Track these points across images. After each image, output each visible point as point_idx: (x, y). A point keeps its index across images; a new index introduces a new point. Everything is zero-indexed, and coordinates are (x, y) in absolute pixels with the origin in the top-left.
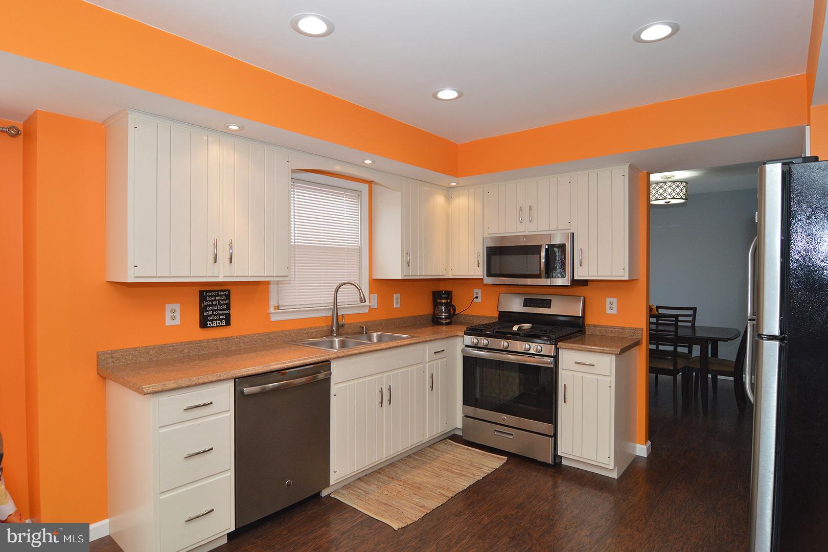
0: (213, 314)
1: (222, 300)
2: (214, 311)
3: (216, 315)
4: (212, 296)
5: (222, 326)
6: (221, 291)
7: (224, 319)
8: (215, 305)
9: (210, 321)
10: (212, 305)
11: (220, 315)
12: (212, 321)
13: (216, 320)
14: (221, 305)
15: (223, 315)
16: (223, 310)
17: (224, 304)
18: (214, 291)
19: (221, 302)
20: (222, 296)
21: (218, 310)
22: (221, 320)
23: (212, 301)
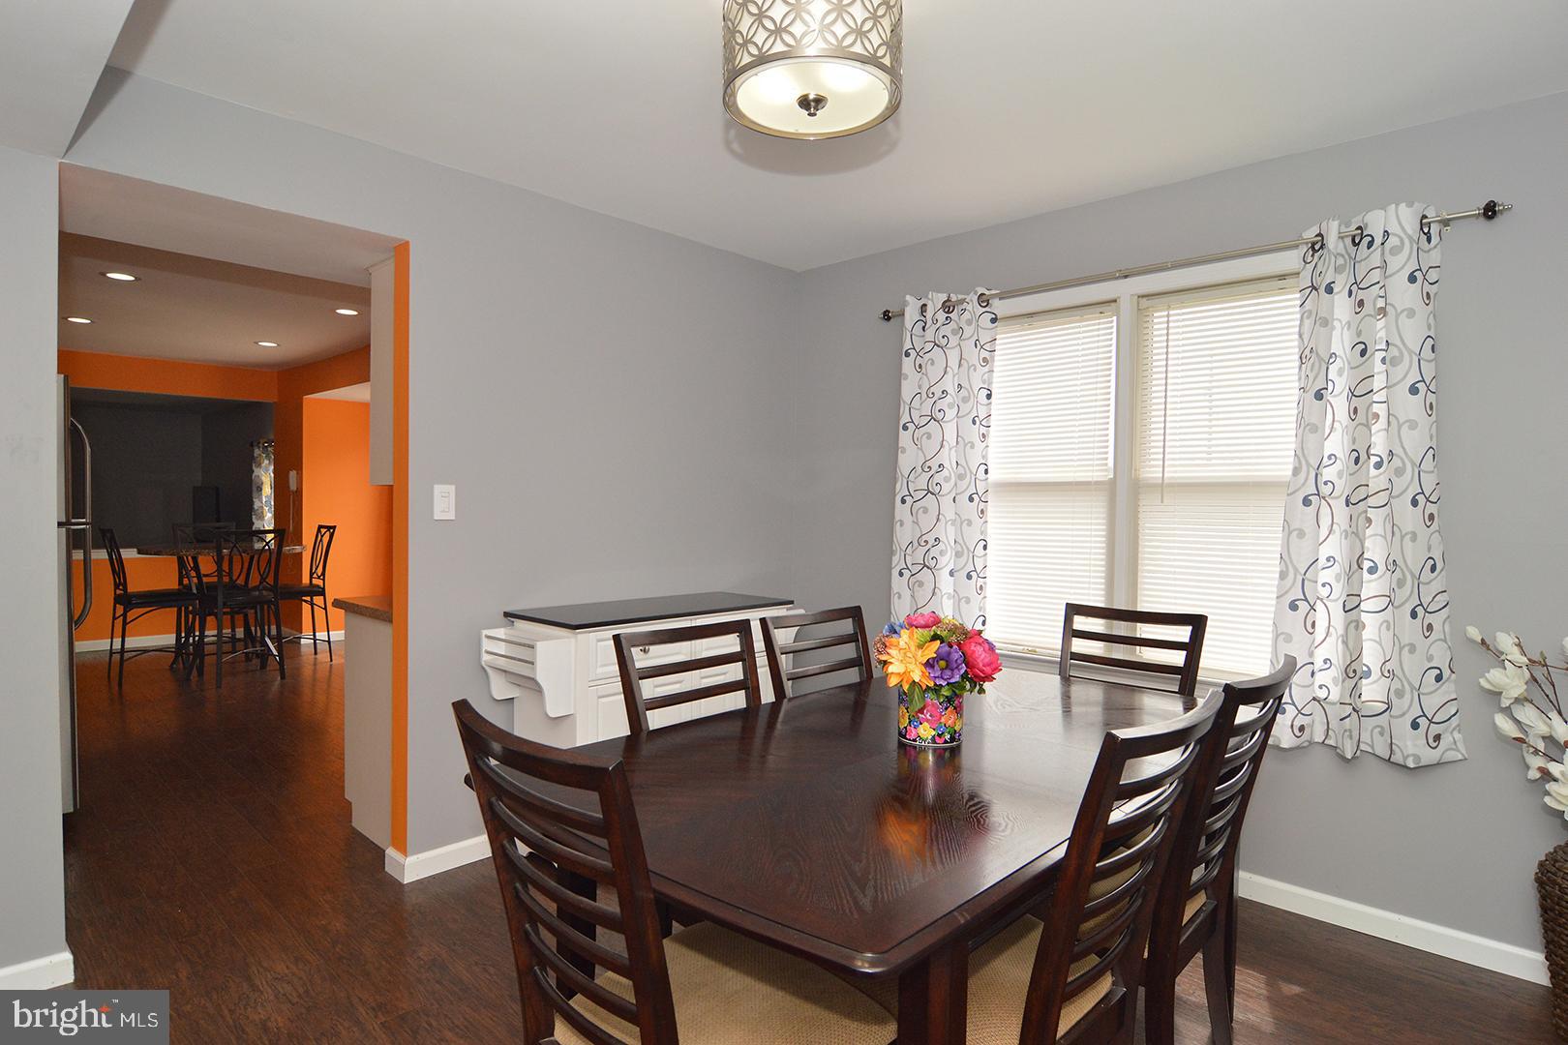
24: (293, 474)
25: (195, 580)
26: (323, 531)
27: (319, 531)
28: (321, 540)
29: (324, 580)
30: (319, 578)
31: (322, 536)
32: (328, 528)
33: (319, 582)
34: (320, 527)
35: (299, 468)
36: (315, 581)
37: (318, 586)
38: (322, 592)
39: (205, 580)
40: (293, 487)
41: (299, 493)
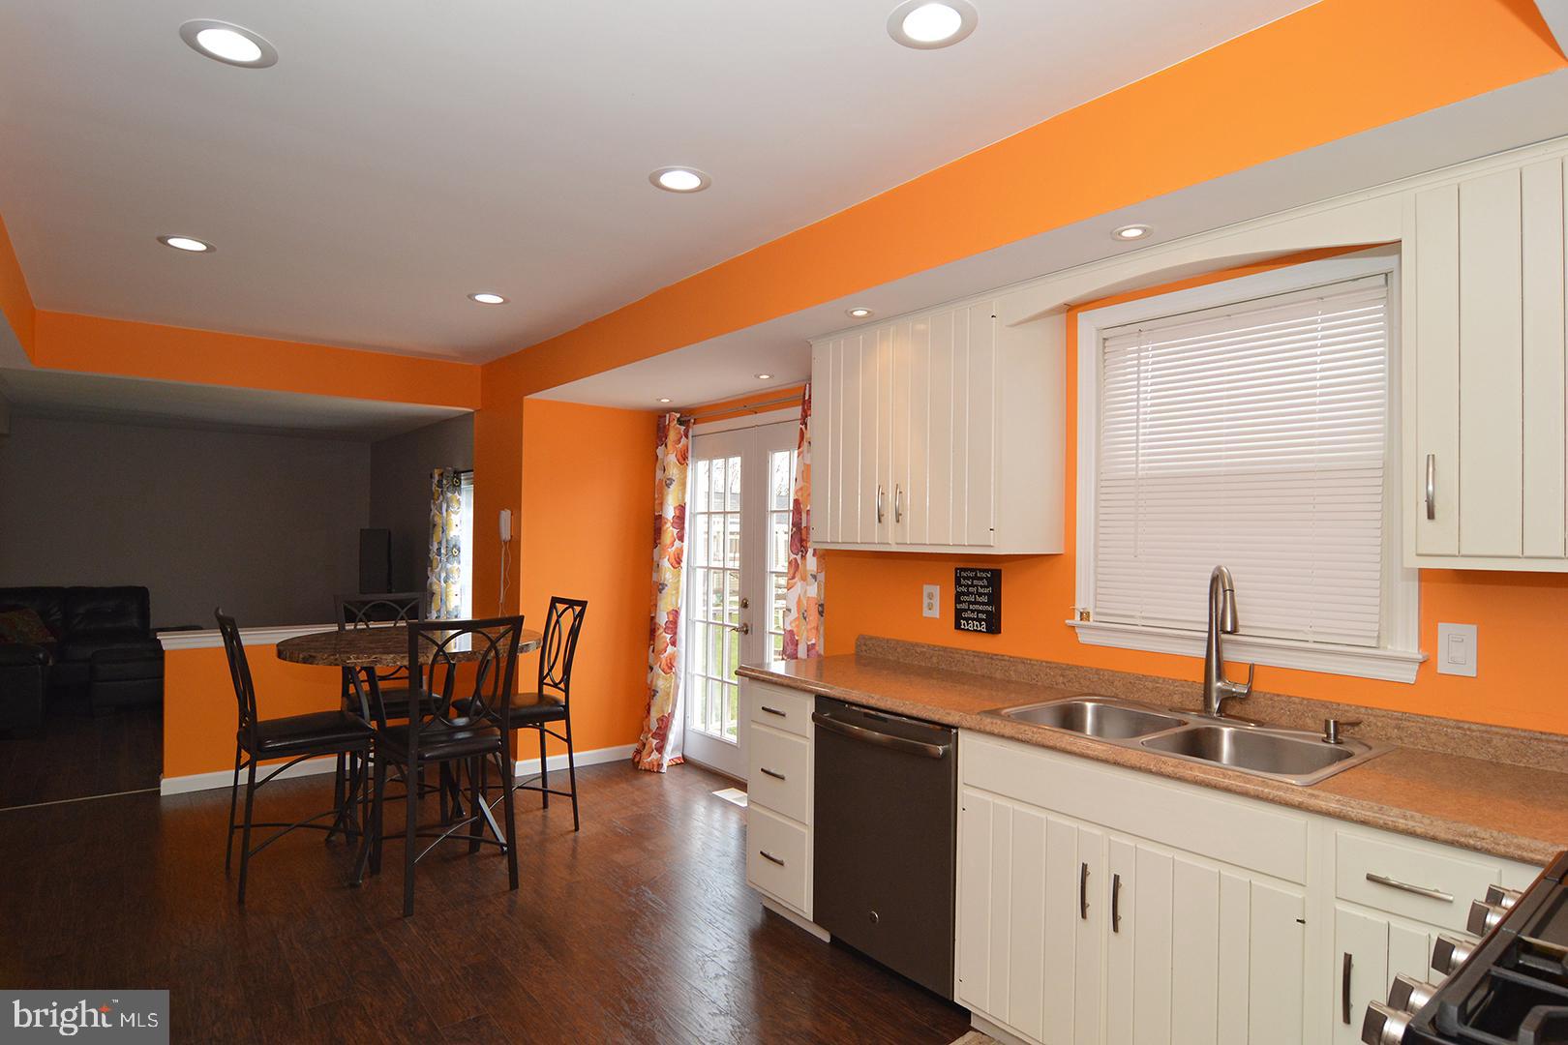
0: (969, 609)
1: (982, 587)
2: (970, 603)
3: (973, 611)
4: (968, 578)
5: (980, 631)
6: (981, 570)
7: (983, 620)
8: (972, 593)
9: (964, 619)
10: (968, 594)
11: (979, 612)
12: (967, 619)
13: (973, 619)
14: (980, 595)
15: (982, 612)
16: (983, 604)
17: (985, 594)
18: (972, 570)
19: (981, 590)
20: (981, 579)
21: (975, 603)
22: (980, 620)
23: (968, 586)
24: (506, 516)
25: (366, 687)
26: (560, 607)
27: (552, 607)
28: (557, 622)
29: (566, 691)
30: (555, 685)
31: (559, 617)
32: (571, 603)
33: (560, 696)
34: (555, 601)
35: (515, 506)
36: (548, 691)
37: (556, 702)
38: (564, 714)
39: (382, 685)
40: (506, 534)
41: (515, 543)
